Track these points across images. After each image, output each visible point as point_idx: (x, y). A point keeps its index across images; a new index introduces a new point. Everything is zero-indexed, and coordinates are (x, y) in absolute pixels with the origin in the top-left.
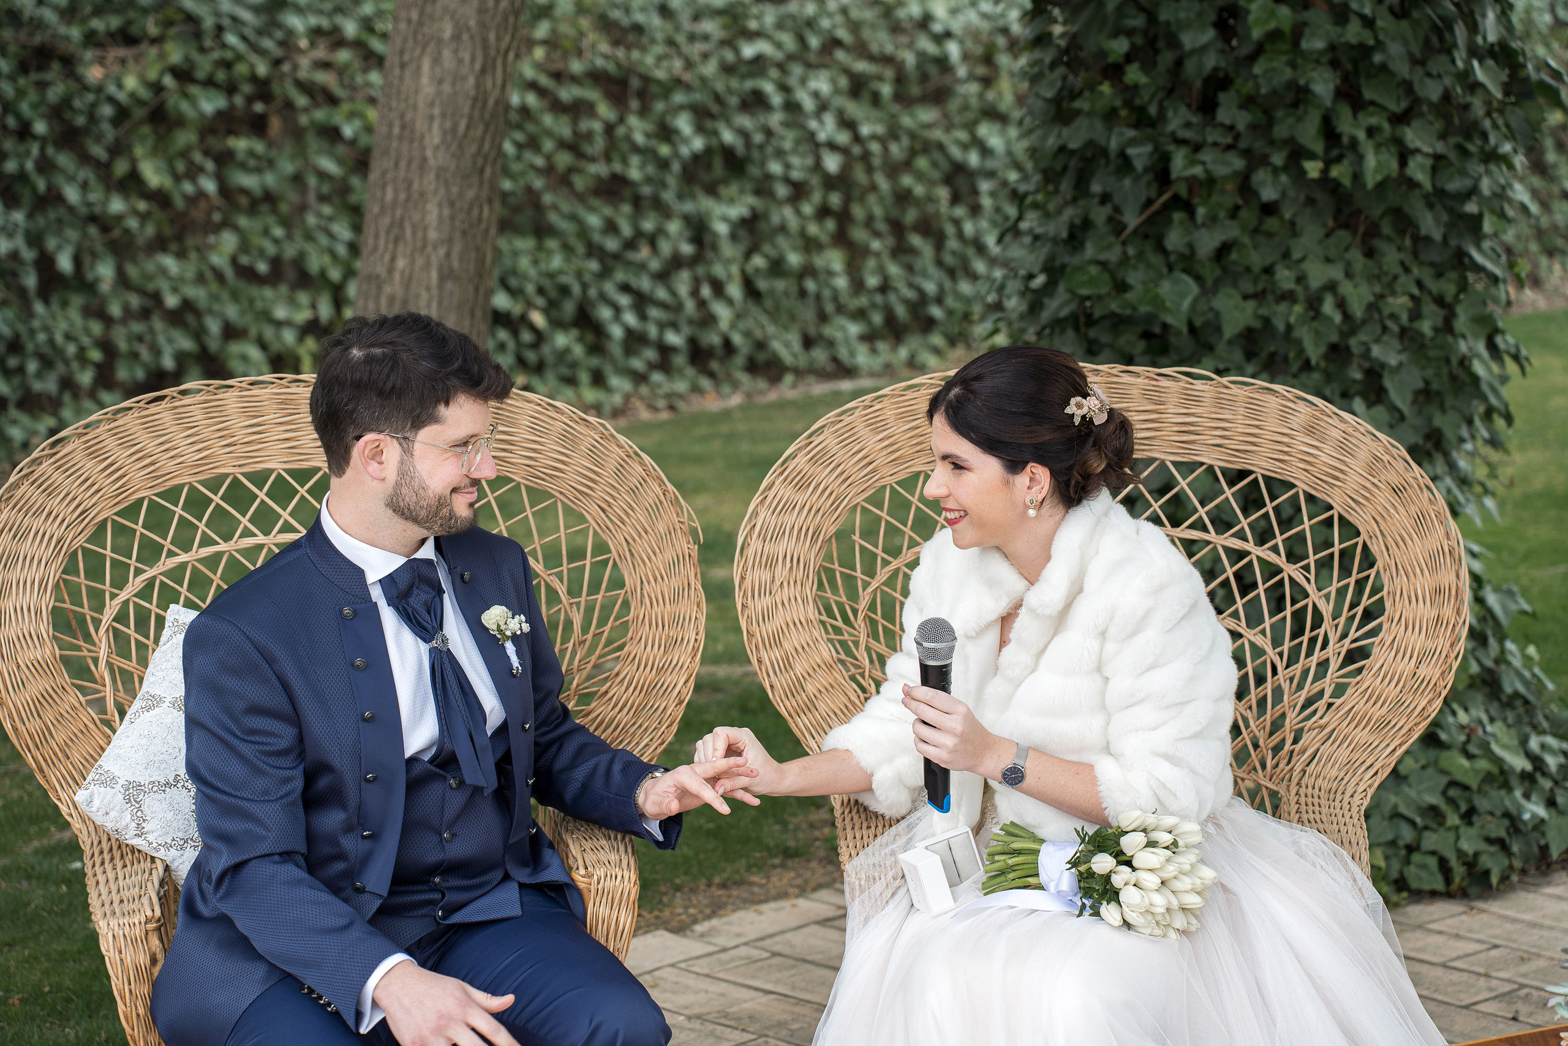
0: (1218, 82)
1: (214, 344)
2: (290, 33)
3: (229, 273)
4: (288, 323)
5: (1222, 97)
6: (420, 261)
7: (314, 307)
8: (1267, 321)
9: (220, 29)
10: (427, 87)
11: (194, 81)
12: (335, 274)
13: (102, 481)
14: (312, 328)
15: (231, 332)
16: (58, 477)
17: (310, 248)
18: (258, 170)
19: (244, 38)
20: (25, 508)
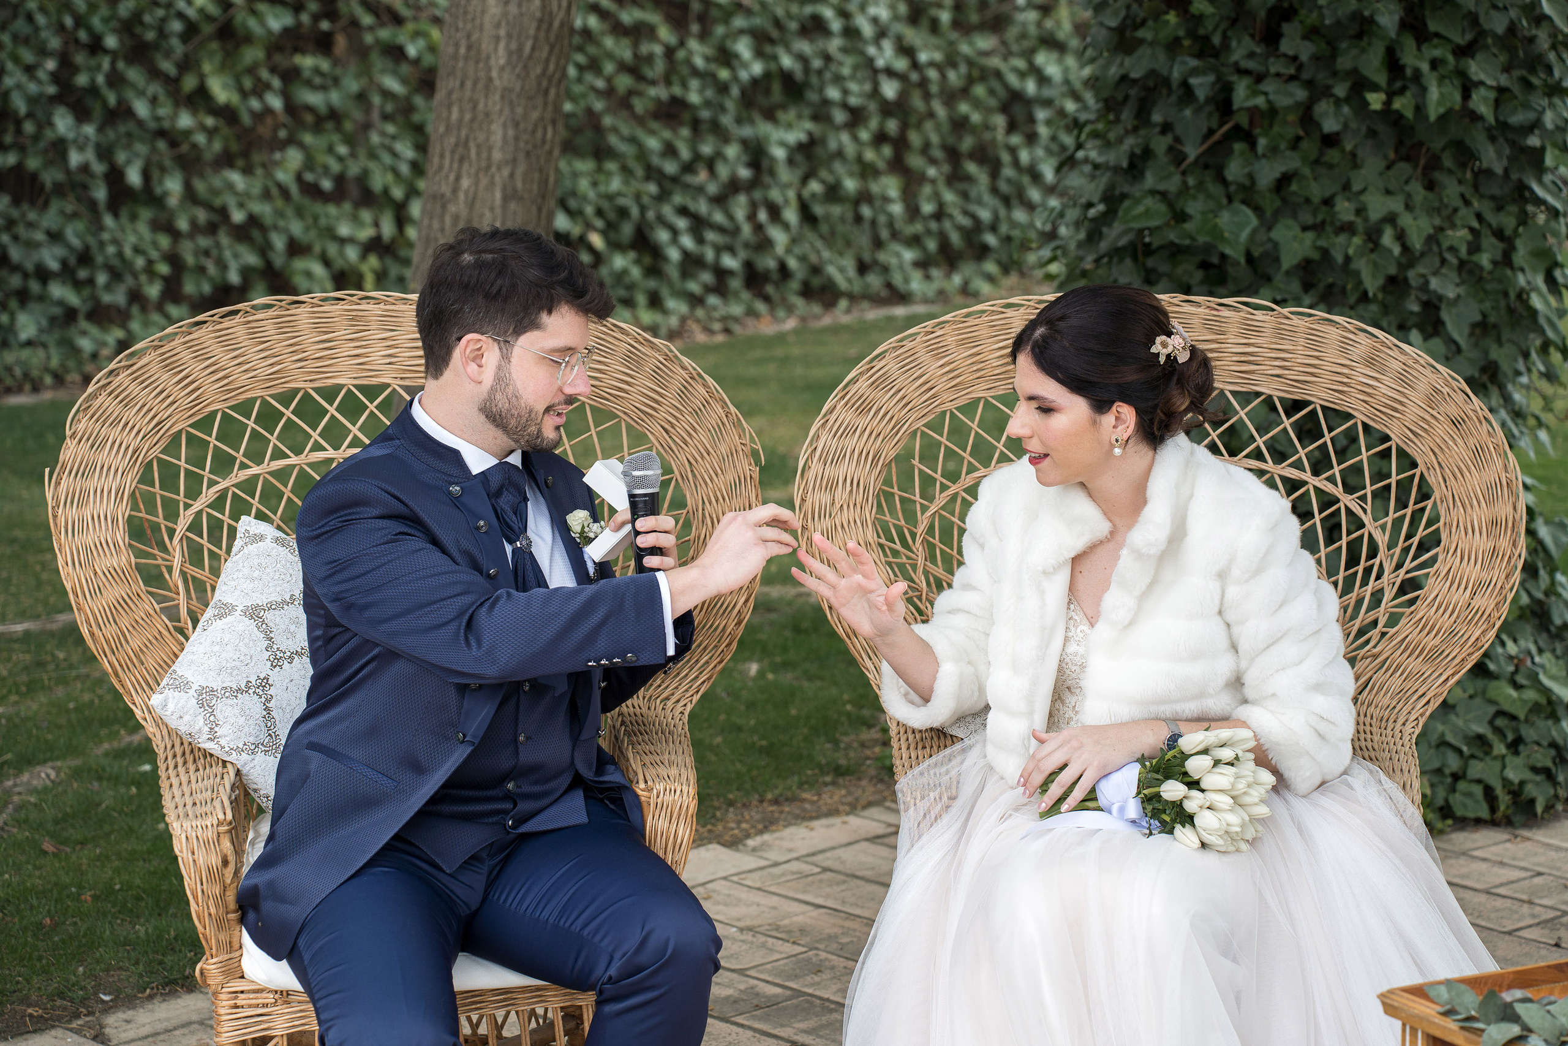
0: (1282, 13)
1: (278, 260)
3: (294, 189)
4: (350, 240)
5: (1286, 28)
7: (376, 225)
8: (1325, 253)
10: (493, 8)
12: (398, 193)
13: (177, 393)
14: (375, 246)
15: (295, 249)
16: (134, 389)
17: (372, 165)
18: (323, 88)
20: (103, 419)
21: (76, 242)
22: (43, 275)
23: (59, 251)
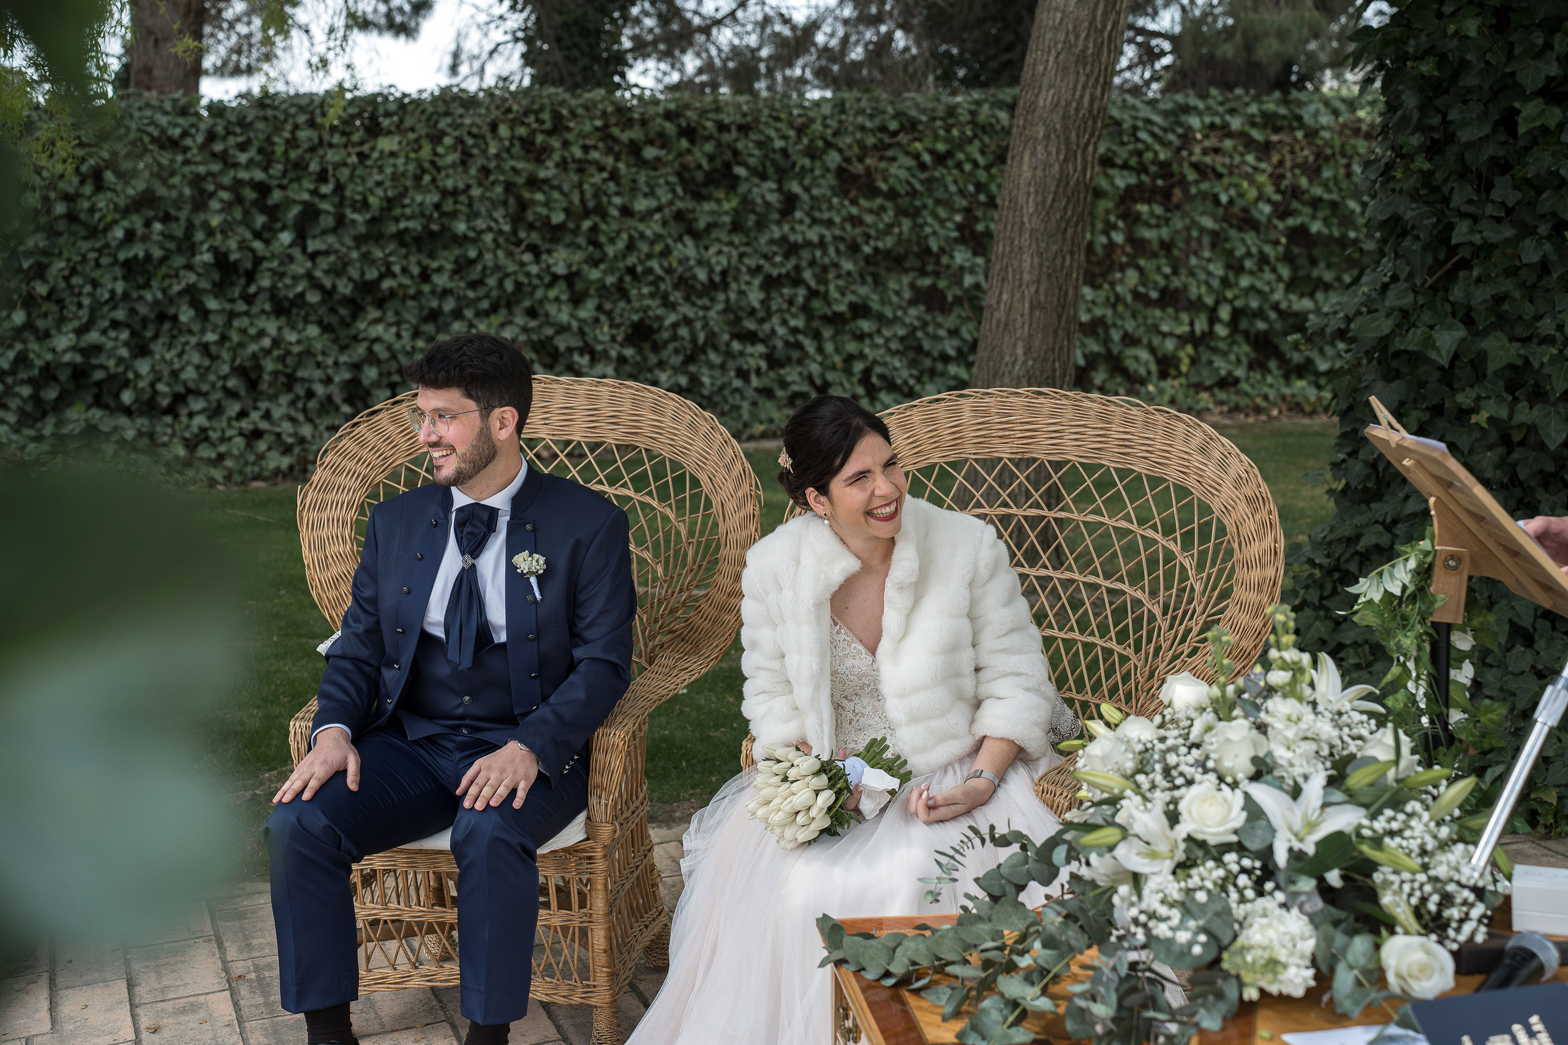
1: (1115, 351)
2: (1190, 128)
3: (1129, 298)
4: (1171, 334)
6: (1017, 296)
7: (1192, 324)
9: (1135, 128)
11: (1113, 165)
12: (1209, 301)
13: (399, 439)
14: (1191, 338)
15: (1130, 340)
16: (369, 435)
18: (1158, 226)
19: (1153, 135)
20: (344, 453)
21: (967, 336)
22: (945, 358)
23: (956, 343)
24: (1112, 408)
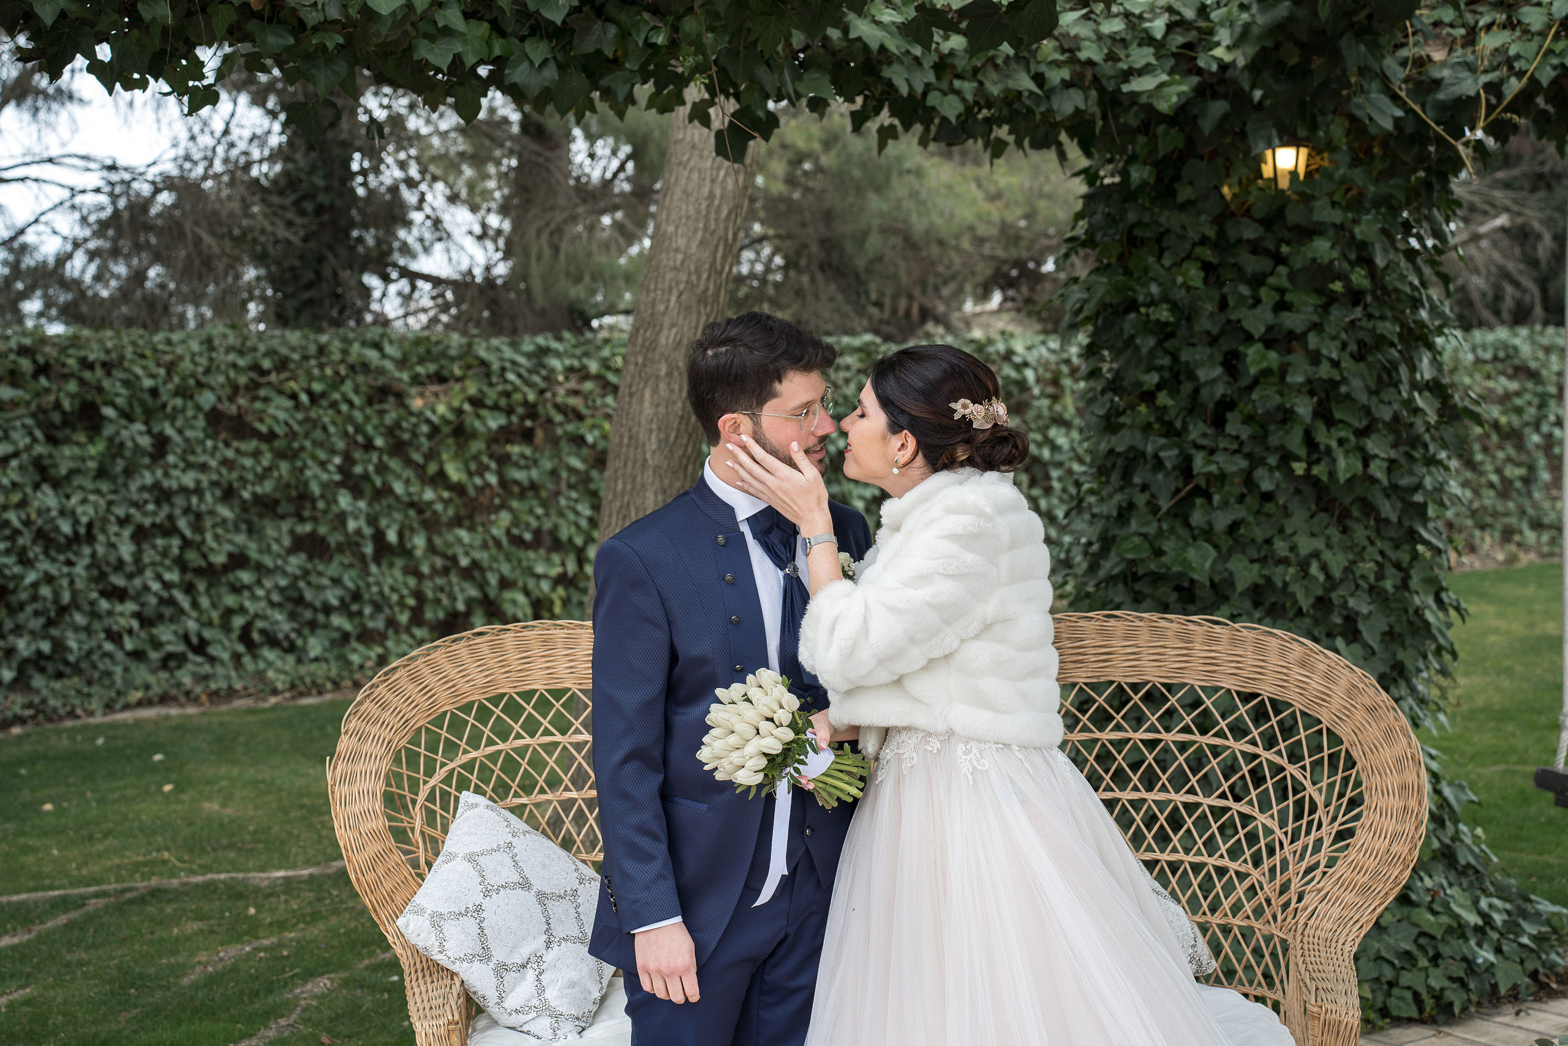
0: (1226, 405)
1: (492, 593)
2: (552, 371)
3: (504, 541)
4: (545, 576)
5: (1229, 415)
7: (563, 564)
8: (1268, 579)
9: (503, 369)
10: (648, 409)
11: (484, 406)
12: (579, 541)
13: (420, 699)
15: (505, 584)
16: (389, 696)
17: (561, 521)
18: (527, 467)
19: (520, 376)
20: (367, 719)
21: (350, 585)
22: (327, 609)
23: (339, 592)
24: (1192, 627)
